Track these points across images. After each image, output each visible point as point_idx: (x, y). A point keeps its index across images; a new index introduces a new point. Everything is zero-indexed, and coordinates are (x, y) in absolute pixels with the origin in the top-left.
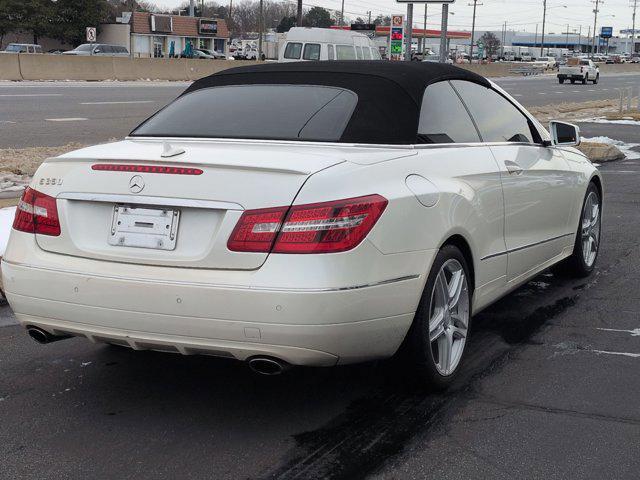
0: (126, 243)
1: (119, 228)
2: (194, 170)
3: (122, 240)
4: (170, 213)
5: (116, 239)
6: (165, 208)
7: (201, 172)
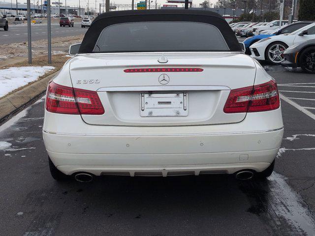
0: (154, 114)
1: (146, 106)
2: (197, 69)
3: (151, 113)
4: (181, 95)
5: (146, 113)
6: (177, 92)
7: (202, 70)
